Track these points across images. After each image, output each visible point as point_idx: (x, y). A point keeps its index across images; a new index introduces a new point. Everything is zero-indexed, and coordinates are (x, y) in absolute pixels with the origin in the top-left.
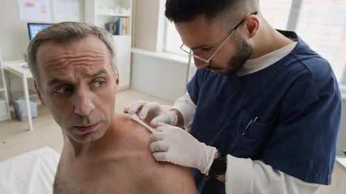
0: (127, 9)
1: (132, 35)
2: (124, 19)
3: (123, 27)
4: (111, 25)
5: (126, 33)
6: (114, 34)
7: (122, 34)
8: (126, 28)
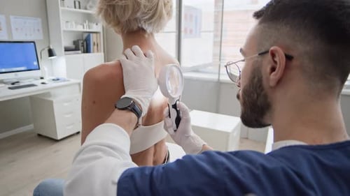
0: (97, 24)
1: (104, 52)
2: (95, 35)
3: (94, 44)
4: (80, 42)
5: (98, 51)
6: (84, 52)
7: (94, 52)
8: (97, 45)
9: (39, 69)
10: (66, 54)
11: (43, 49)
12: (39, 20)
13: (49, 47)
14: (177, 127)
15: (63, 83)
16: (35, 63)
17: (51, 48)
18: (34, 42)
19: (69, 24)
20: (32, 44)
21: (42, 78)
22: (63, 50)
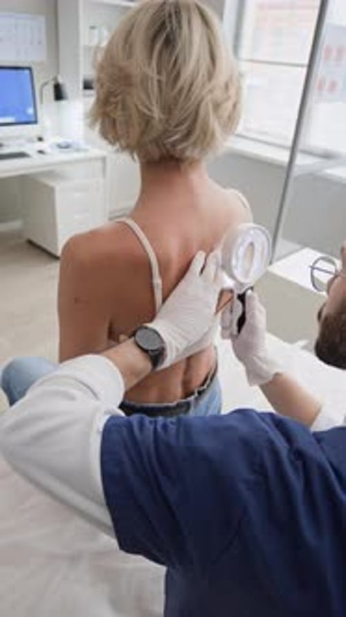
9: (35, 122)
10: (85, 96)
11: (46, 84)
12: (41, 20)
13: (55, 79)
14: (239, 331)
15: (76, 155)
16: (31, 111)
17: (61, 81)
18: (30, 69)
19: (96, 32)
20: (27, 72)
21: (40, 139)
22: (81, 86)
